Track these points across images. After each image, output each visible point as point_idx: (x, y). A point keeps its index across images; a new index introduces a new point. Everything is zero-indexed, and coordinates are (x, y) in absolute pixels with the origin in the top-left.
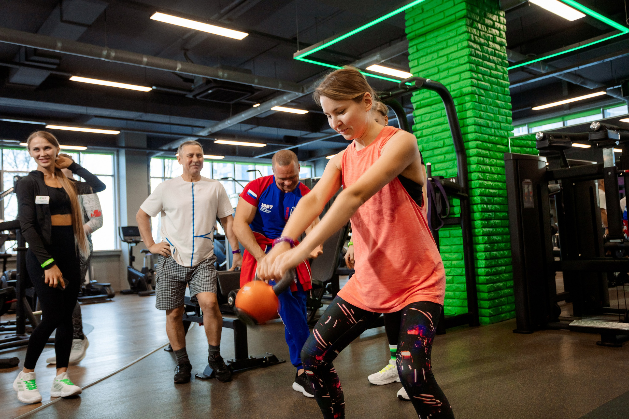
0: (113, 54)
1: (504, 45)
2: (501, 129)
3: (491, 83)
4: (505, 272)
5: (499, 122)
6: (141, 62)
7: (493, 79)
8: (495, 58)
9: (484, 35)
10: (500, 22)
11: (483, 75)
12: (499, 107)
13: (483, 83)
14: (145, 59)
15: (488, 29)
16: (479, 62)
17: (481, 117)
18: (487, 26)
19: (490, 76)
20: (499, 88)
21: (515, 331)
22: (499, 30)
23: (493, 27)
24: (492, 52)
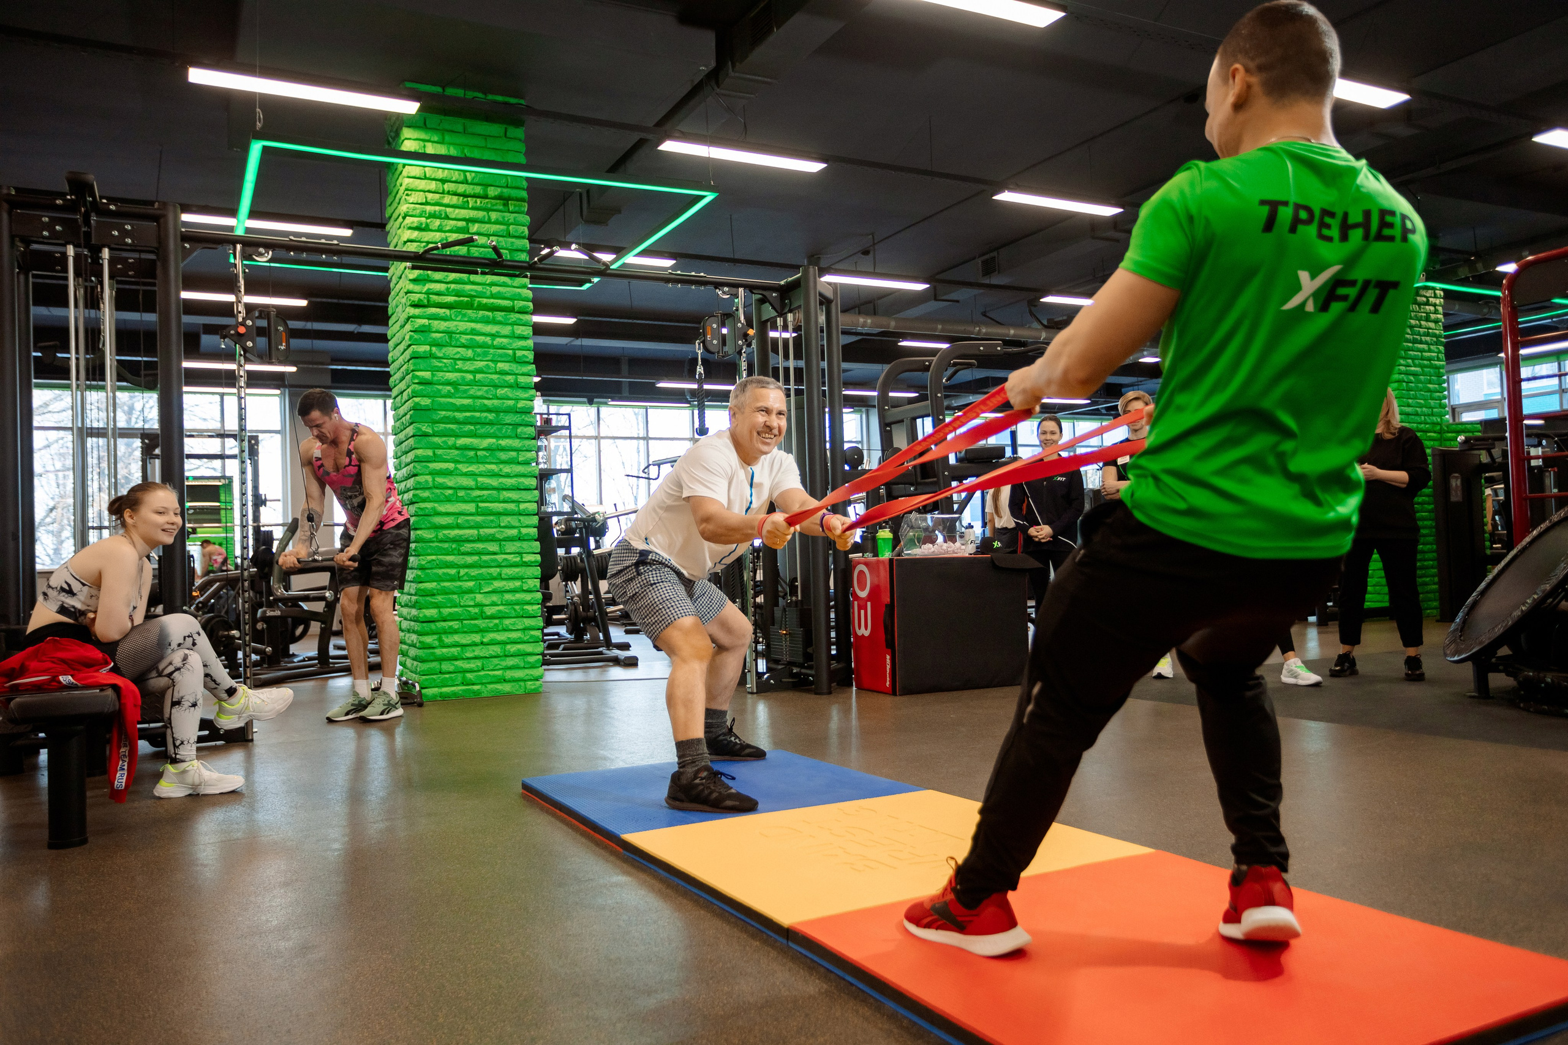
0: (984, 331)
1: (1440, 321)
2: (1432, 415)
3: (1422, 367)
4: (1432, 567)
5: (1430, 408)
6: (1008, 335)
7: (1425, 362)
8: (1428, 339)
9: (1416, 316)
10: (1435, 297)
11: (1413, 359)
12: (1430, 391)
13: (1413, 368)
14: (1012, 332)
15: (1420, 308)
16: (1409, 347)
17: (1409, 406)
18: (1419, 304)
19: (1422, 359)
20: (1432, 371)
21: (1437, 621)
22: (1435, 305)
23: (1427, 303)
24: (1425, 332)
